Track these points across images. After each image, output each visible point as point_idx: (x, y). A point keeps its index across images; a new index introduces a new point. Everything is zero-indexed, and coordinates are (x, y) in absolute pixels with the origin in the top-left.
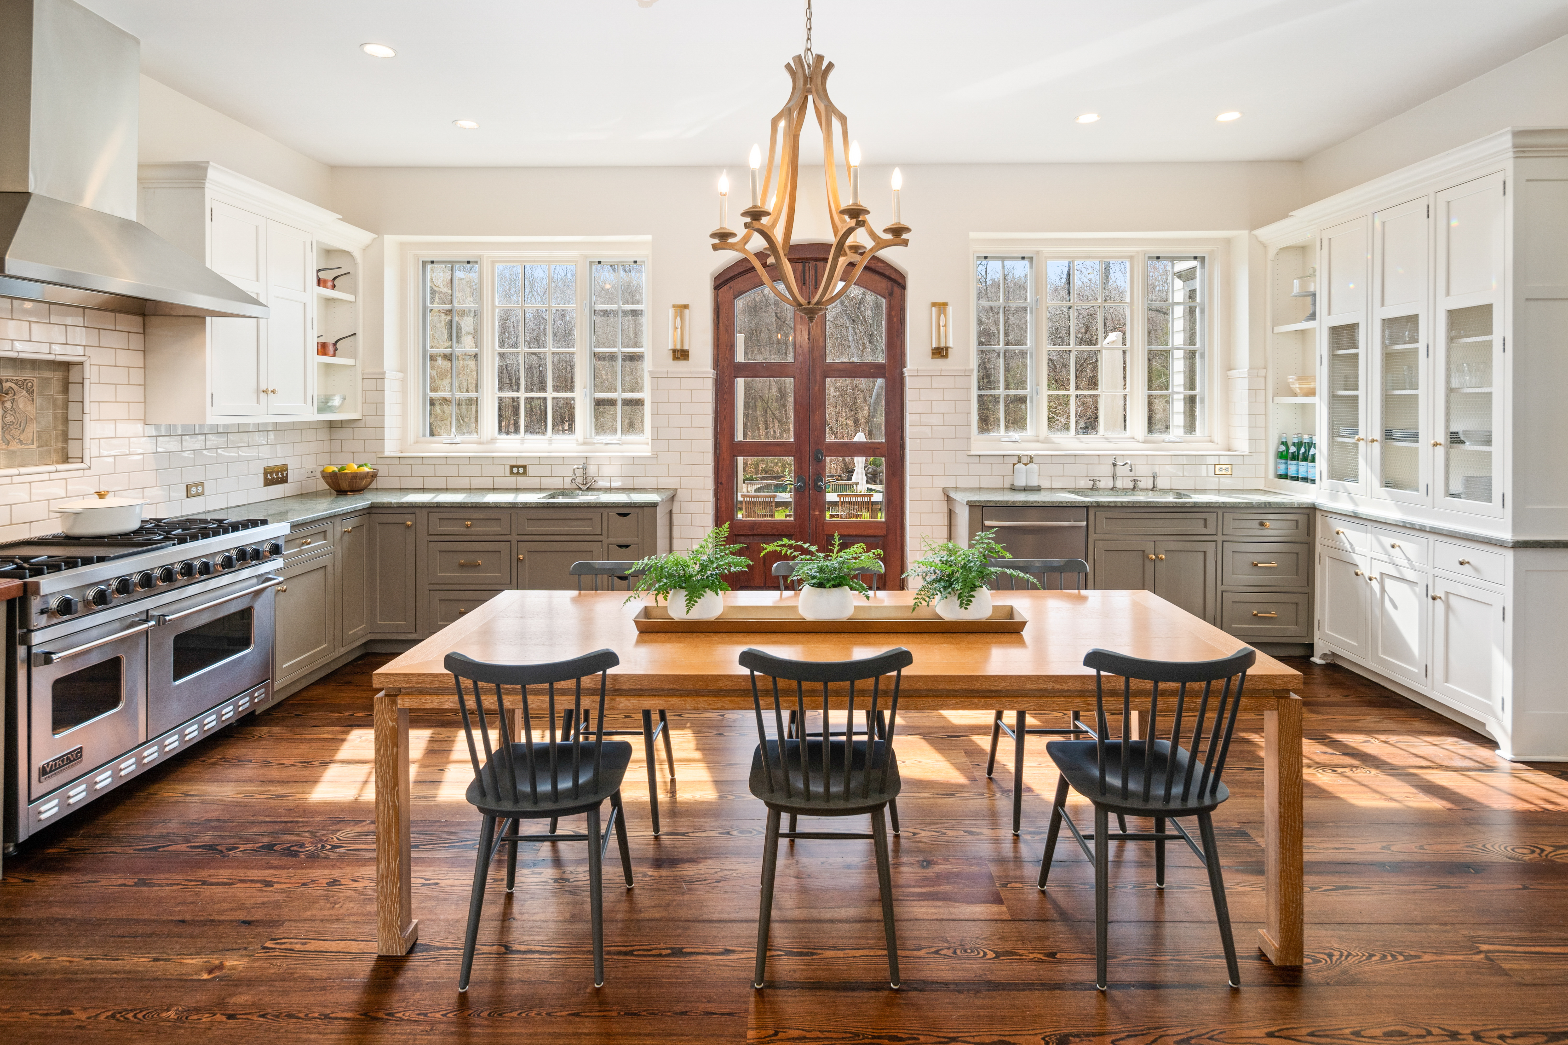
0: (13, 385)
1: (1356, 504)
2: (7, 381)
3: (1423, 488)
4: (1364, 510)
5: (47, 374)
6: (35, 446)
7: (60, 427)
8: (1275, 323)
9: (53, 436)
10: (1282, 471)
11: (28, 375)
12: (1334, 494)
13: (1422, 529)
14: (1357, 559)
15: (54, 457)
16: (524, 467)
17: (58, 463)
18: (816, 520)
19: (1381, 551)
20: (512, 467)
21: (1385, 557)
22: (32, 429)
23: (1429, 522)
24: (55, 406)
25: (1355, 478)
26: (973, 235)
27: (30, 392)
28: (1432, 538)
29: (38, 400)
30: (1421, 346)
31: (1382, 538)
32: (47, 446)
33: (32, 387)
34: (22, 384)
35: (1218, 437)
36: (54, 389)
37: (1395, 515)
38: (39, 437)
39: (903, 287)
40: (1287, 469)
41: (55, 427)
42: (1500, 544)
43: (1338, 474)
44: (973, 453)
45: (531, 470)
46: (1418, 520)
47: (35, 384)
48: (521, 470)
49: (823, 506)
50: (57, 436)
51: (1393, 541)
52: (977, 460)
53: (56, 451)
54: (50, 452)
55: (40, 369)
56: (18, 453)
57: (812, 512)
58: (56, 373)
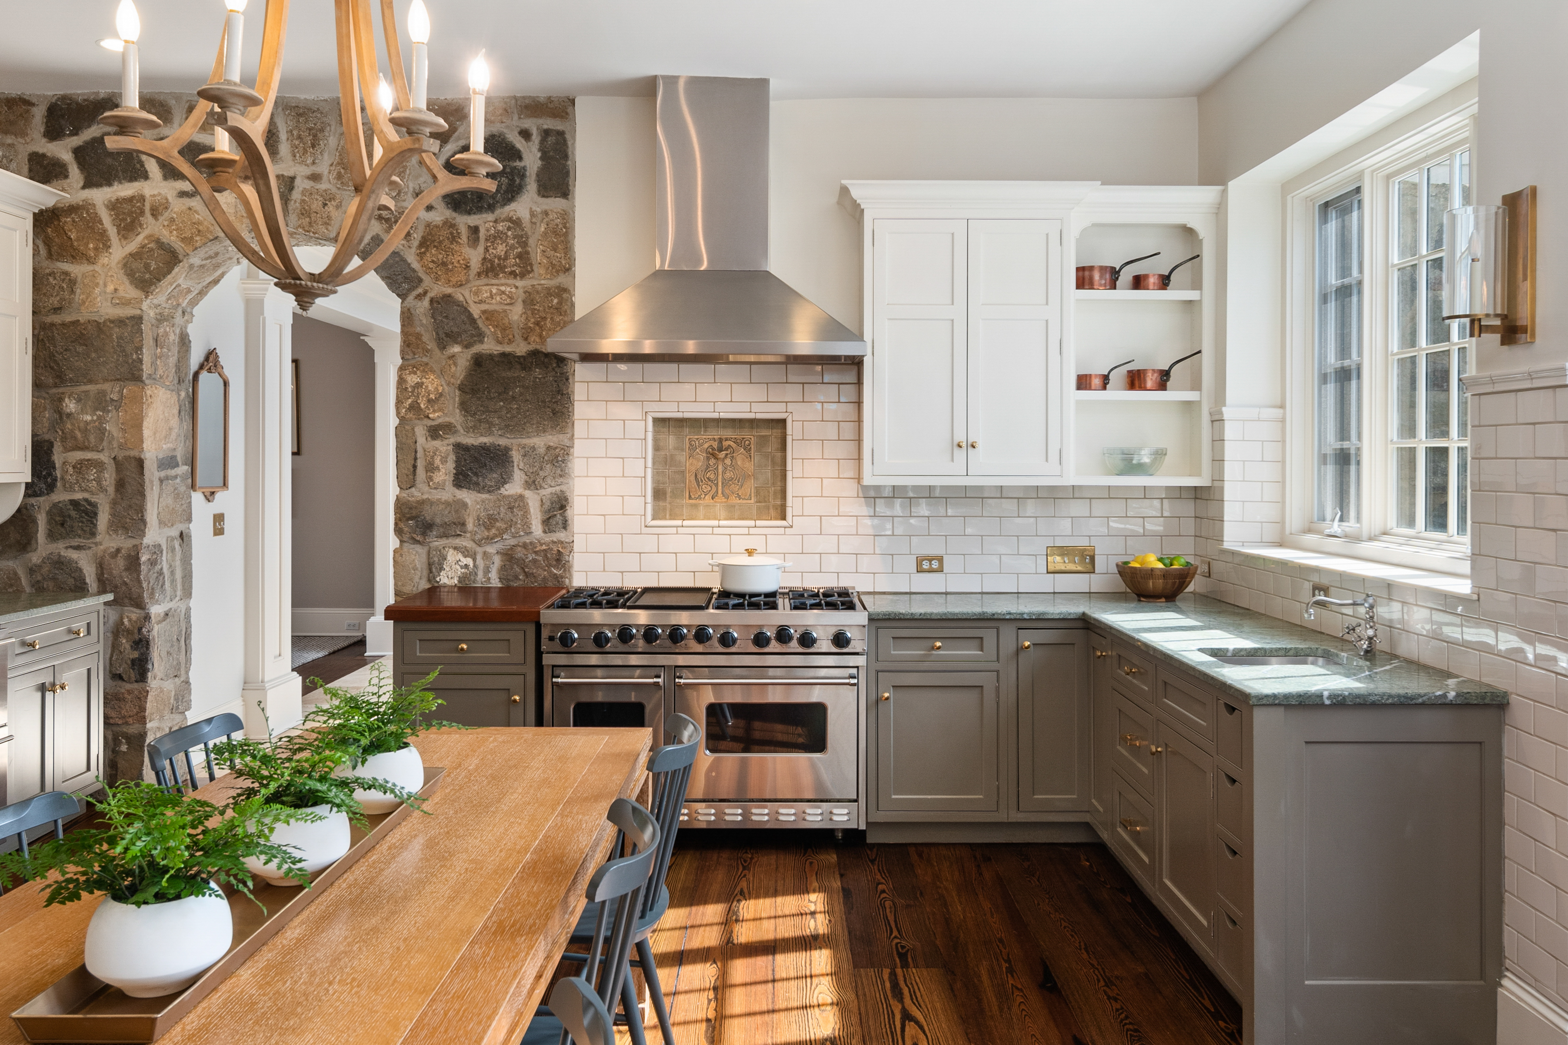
0: (732, 443)
2: (726, 440)
5: (765, 432)
6: (752, 501)
7: (779, 484)
9: (771, 493)
11: (747, 434)
15: (772, 512)
17: (776, 519)
22: (750, 486)
24: (774, 463)
27: (748, 449)
29: (757, 458)
32: (765, 502)
33: (749, 445)
34: (739, 442)
36: (772, 447)
38: (757, 493)
41: (774, 484)
47: (752, 442)
50: (775, 493)
53: (775, 507)
54: (768, 508)
55: (758, 427)
56: (737, 507)
58: (775, 431)
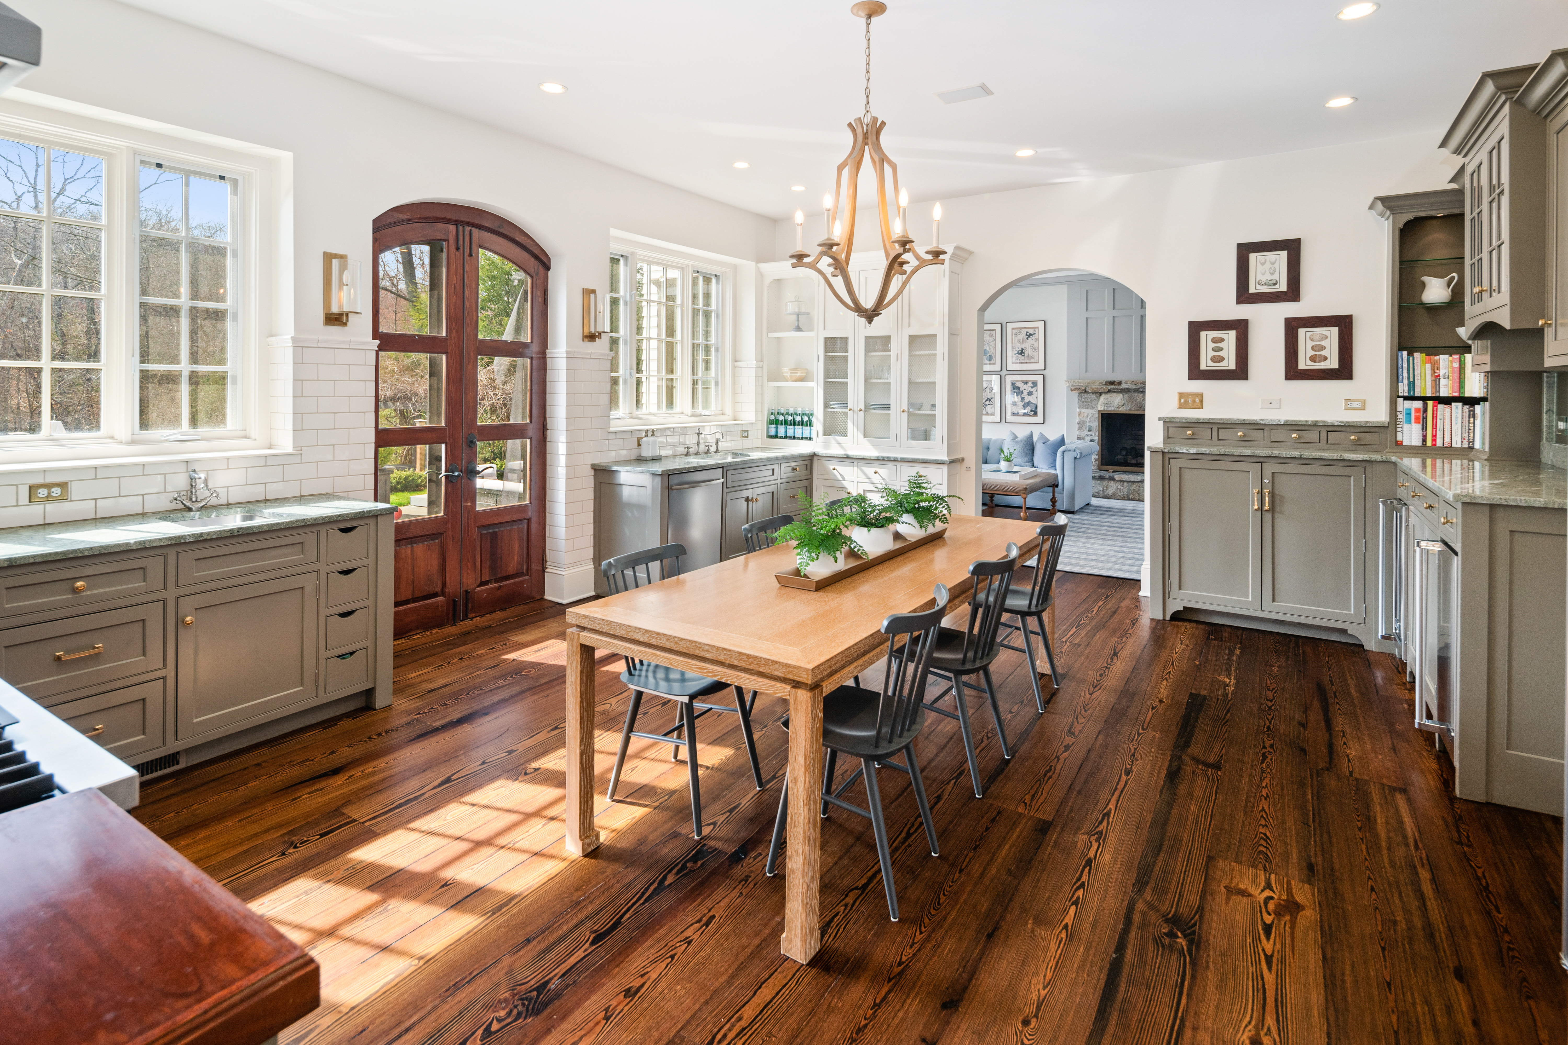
1: (845, 450)
3: (893, 436)
4: (851, 453)
8: (768, 331)
10: (773, 433)
12: (827, 445)
13: (896, 460)
14: (846, 484)
16: (63, 486)
18: (469, 513)
19: (863, 476)
20: (32, 489)
21: (867, 481)
23: (900, 456)
25: (844, 433)
26: (613, 232)
28: (899, 464)
30: (893, 354)
31: (864, 469)
35: (729, 411)
37: (874, 453)
39: (548, 268)
40: (777, 432)
42: (942, 463)
43: (829, 431)
44: (612, 429)
45: (75, 490)
46: (892, 455)
48: (56, 492)
49: (472, 494)
51: (874, 470)
52: (613, 436)
57: (465, 504)
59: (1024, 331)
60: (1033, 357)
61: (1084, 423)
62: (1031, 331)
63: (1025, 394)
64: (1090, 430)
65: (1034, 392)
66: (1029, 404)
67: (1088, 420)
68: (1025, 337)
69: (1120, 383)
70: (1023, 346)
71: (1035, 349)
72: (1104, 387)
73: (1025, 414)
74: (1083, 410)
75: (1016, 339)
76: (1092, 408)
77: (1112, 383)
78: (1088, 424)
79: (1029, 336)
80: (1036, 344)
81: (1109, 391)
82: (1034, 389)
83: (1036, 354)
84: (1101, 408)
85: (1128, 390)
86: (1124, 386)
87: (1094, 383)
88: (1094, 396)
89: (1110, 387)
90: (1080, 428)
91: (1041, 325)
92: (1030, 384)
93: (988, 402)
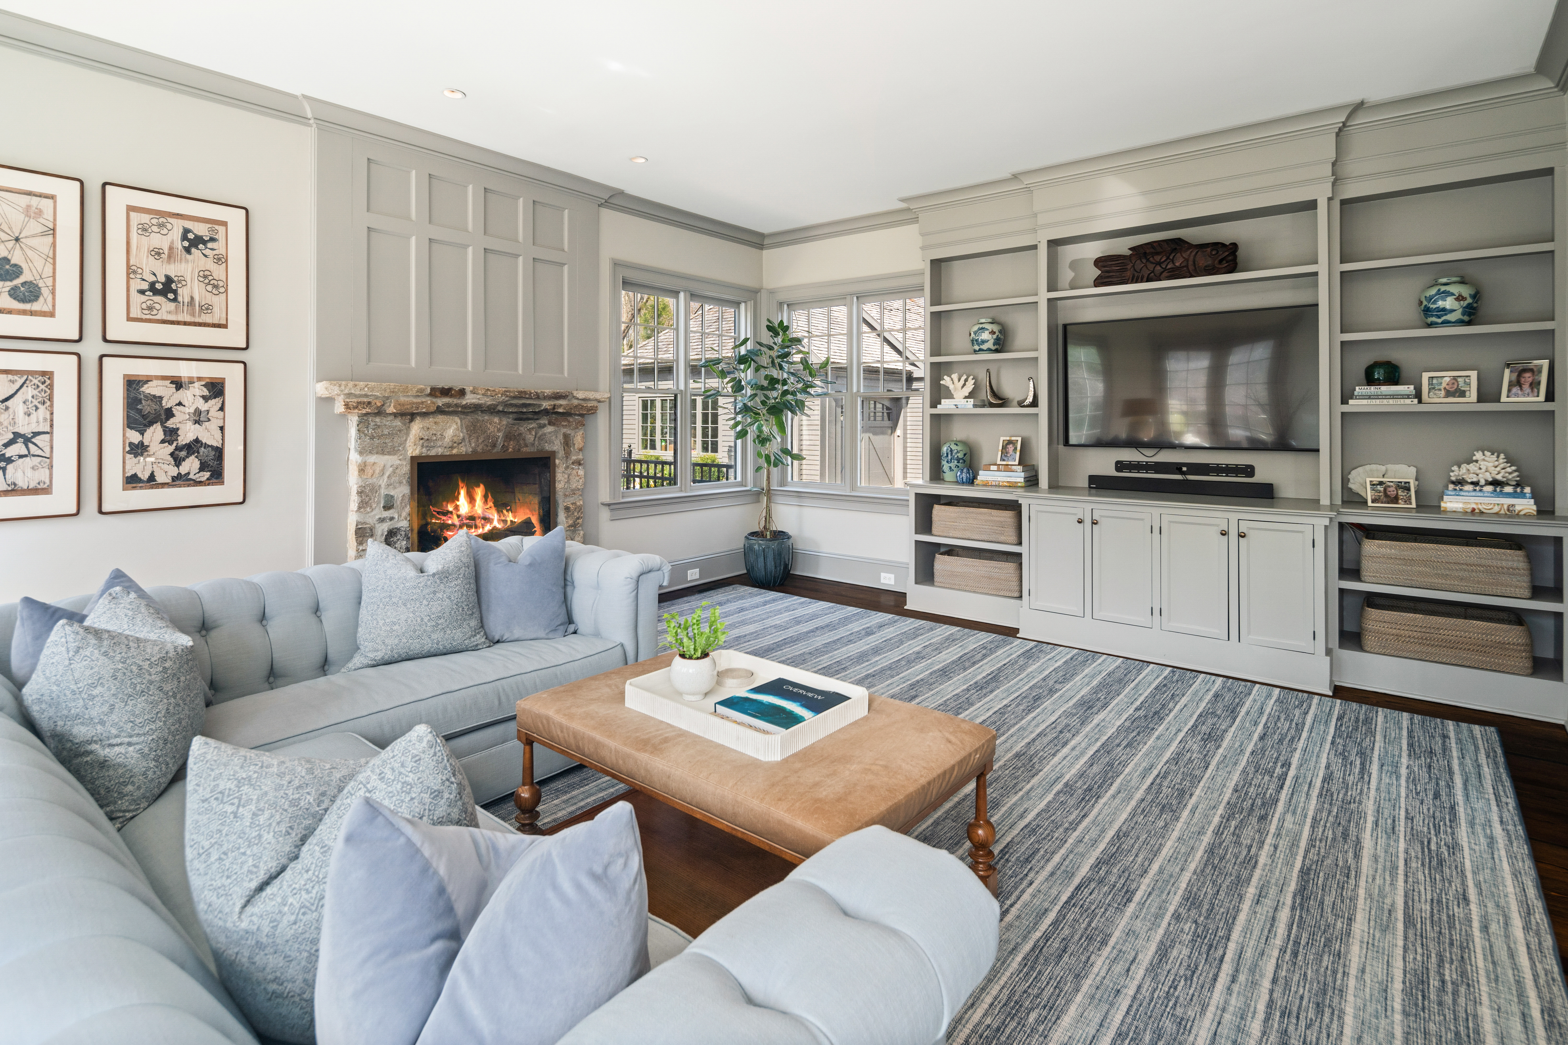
59: (177, 226)
60: (207, 308)
61: (374, 489)
62: (201, 230)
63: (181, 420)
64: (387, 508)
65: (214, 413)
66: (193, 447)
67: (383, 482)
68: (179, 245)
69: (462, 393)
70: (173, 270)
71: (217, 287)
72: (429, 400)
73: (180, 480)
74: (372, 459)
75: (142, 244)
76: (393, 451)
77: (446, 392)
78: (383, 492)
79: (193, 243)
80: (218, 272)
81: (440, 411)
82: (215, 403)
83: (217, 301)
84: (413, 449)
85: (476, 408)
86: (470, 399)
87: (405, 391)
88: (398, 423)
89: (441, 401)
90: (363, 505)
91: (236, 218)
92: (198, 389)
93: (18, 448)
